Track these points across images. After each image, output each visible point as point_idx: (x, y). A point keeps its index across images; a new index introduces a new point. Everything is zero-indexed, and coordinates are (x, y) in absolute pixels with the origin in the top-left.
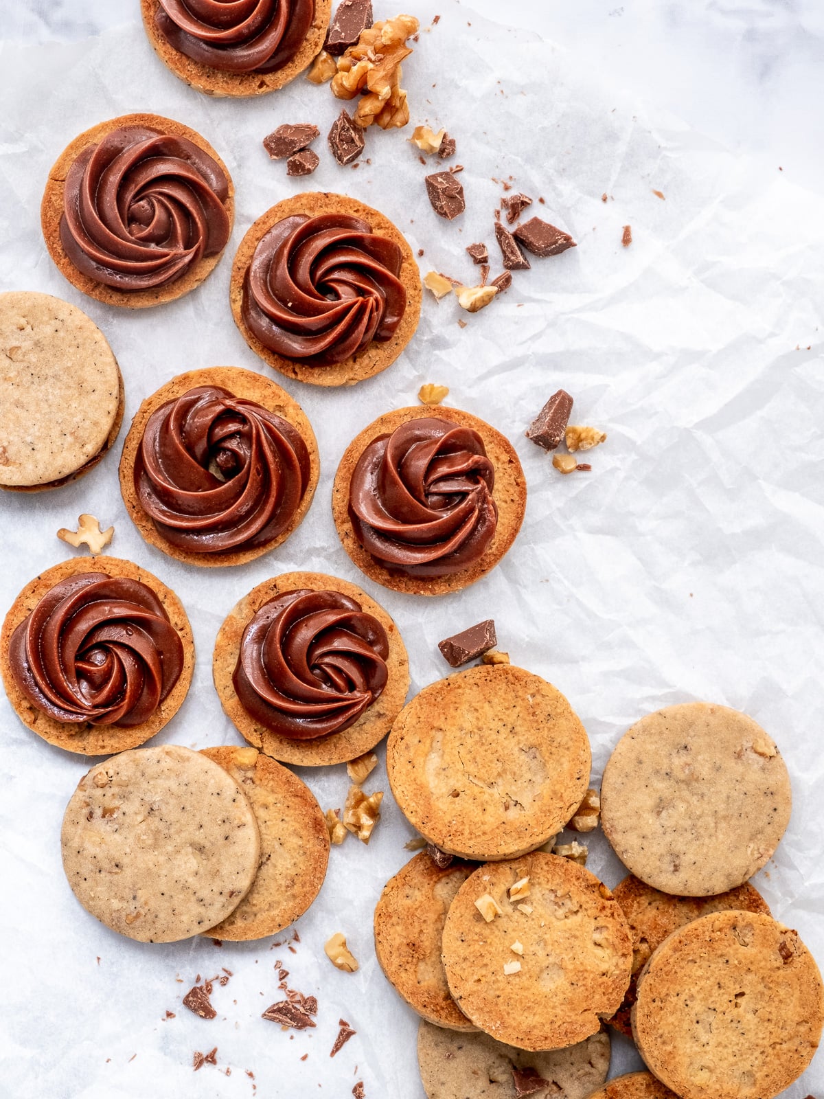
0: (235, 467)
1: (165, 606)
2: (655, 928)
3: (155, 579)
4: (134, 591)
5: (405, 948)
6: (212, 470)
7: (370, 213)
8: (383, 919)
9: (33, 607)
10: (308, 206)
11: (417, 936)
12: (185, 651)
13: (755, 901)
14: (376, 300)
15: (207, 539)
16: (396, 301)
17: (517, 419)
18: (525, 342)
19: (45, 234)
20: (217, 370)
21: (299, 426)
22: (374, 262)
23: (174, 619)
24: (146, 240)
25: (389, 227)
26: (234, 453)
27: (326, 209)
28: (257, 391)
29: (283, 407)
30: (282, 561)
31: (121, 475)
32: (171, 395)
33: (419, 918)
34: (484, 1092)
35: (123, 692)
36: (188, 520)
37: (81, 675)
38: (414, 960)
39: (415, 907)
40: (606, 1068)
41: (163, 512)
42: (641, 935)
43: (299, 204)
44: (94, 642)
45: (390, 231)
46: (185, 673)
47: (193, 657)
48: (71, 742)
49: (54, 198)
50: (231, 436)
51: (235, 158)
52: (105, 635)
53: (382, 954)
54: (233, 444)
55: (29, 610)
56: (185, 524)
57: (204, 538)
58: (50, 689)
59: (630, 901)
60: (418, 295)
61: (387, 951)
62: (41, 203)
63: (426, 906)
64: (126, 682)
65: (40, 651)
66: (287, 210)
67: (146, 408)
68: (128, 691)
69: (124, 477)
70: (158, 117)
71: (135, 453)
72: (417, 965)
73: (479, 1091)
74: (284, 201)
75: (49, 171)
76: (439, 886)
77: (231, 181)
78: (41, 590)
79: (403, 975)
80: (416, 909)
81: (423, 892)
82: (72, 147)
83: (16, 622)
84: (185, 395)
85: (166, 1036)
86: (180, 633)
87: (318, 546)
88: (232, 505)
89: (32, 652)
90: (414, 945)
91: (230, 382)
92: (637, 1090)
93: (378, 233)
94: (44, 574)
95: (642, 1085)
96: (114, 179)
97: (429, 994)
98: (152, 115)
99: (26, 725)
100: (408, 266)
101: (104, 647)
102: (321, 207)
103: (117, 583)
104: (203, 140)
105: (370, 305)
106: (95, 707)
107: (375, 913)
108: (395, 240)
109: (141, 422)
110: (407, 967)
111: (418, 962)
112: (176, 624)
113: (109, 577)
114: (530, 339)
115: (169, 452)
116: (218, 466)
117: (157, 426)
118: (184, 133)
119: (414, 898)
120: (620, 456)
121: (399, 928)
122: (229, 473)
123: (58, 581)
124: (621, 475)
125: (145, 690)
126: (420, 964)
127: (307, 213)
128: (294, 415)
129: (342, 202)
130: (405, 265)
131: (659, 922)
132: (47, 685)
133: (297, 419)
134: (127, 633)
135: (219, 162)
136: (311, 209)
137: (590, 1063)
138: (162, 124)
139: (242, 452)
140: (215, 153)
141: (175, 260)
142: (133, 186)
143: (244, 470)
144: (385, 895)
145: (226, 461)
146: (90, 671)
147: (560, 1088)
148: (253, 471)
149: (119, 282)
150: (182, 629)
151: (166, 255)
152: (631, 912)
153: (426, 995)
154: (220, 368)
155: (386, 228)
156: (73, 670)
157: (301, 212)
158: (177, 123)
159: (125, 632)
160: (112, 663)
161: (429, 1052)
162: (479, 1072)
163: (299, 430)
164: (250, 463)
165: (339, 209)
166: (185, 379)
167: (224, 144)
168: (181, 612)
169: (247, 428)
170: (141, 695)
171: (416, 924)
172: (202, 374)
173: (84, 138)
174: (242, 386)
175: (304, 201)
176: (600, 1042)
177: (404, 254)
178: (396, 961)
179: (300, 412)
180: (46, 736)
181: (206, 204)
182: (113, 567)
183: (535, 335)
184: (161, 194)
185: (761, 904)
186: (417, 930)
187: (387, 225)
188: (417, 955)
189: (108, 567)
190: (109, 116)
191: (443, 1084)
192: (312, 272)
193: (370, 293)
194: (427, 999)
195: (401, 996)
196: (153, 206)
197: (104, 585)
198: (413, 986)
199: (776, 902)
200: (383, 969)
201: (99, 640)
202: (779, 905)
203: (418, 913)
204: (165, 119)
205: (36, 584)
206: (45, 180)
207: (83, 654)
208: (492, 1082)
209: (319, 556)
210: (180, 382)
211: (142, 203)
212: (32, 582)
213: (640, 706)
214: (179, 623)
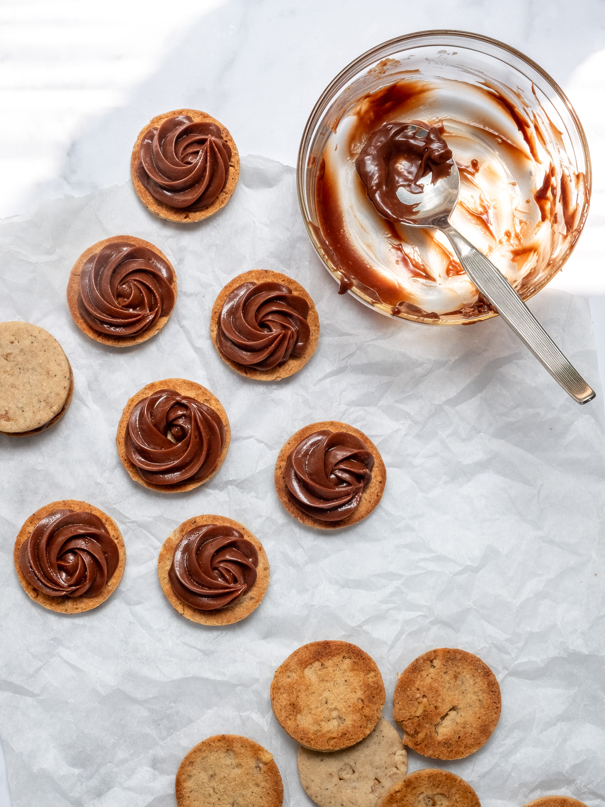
0: (182, 436)
1: (106, 526)
2: (431, 689)
3: (100, 511)
4: (88, 518)
5: (289, 707)
6: (169, 437)
7: (291, 282)
8: (276, 690)
9: (31, 531)
10: (256, 277)
11: (295, 699)
12: (120, 551)
13: (487, 672)
14: (292, 332)
15: (168, 477)
16: (304, 333)
17: (342, 403)
18: (346, 358)
19: (69, 306)
20: (170, 381)
21: (218, 411)
22: (292, 311)
23: (112, 533)
24: (128, 307)
25: (302, 290)
26: (182, 428)
27: (266, 279)
28: (194, 391)
29: (208, 400)
30: (210, 489)
31: (118, 442)
32: (144, 395)
33: (296, 689)
34: (336, 785)
35: (85, 577)
36: (156, 466)
37: (61, 568)
38: (295, 713)
39: (293, 683)
40: (406, 770)
41: (142, 462)
42: (423, 694)
43: (250, 276)
44: (67, 549)
45: (302, 293)
46: (120, 564)
47: (124, 554)
48: (58, 607)
49: (74, 285)
50: (180, 417)
51: (176, 259)
52: (72, 545)
53: (276, 711)
54: (181, 422)
55: (30, 533)
56: (155, 469)
57: (166, 476)
58: (44, 578)
59: (416, 674)
60: (317, 329)
61: (279, 709)
62: (66, 288)
63: (300, 682)
64: (86, 571)
65: (37, 556)
66: (243, 279)
67: (130, 403)
68: (88, 576)
69: (119, 443)
70: (132, 237)
71: (125, 429)
72: (296, 716)
73: (333, 785)
74: (242, 274)
75: (71, 270)
76: (306, 670)
77: (174, 272)
78: (35, 521)
79: (288, 722)
80: (294, 684)
81: (298, 674)
82: (83, 256)
83: (23, 541)
84: (152, 395)
85: (154, 759)
86: (116, 541)
87: (231, 479)
88: (182, 456)
89: (32, 557)
90: (294, 704)
91: (178, 387)
92: (423, 780)
93: (295, 293)
94: (37, 512)
95: (426, 777)
96: (108, 272)
97: (304, 732)
98: (128, 236)
99: (32, 599)
100: (312, 313)
101: (73, 551)
102: (263, 278)
103: (78, 514)
104: (158, 249)
105: (289, 336)
106: (70, 586)
107: (271, 687)
108: (305, 298)
109: (128, 412)
110: (291, 717)
111: (296, 714)
112: (114, 536)
113: (73, 511)
114: (347, 357)
115: (145, 427)
116: (173, 435)
117: (138, 413)
118: (147, 246)
119: (292, 678)
120: (401, 422)
121: (285, 695)
122: (178, 439)
123: (45, 516)
124: (403, 433)
125: (98, 575)
126: (298, 715)
127: (255, 281)
128: (215, 405)
129: (275, 275)
130: (310, 312)
131: (433, 686)
132: (42, 575)
133: (217, 407)
134: (85, 543)
135: (167, 262)
136: (258, 279)
137: (396, 767)
138: (134, 241)
139: (186, 427)
140: (165, 257)
141: (144, 318)
142: (119, 276)
143: (188, 437)
144: (276, 677)
145: (177, 432)
146: (66, 566)
147: (380, 782)
148: (193, 437)
149: (113, 332)
150: (117, 539)
151: (139, 315)
152: (417, 680)
153: (302, 733)
154: (172, 379)
155: (300, 291)
156: (56, 565)
157: (252, 281)
158: (143, 240)
159: (84, 543)
160: (78, 560)
161: (305, 763)
162: (333, 774)
163: (218, 413)
164: (191, 432)
165: (273, 279)
166: (152, 386)
167: (170, 252)
168: (116, 529)
169: (189, 412)
170: (96, 578)
171: (294, 692)
172: (162, 383)
173: (89, 250)
174: (185, 389)
175: (253, 274)
176: (401, 755)
177: (310, 306)
178: (284, 714)
179: (218, 403)
180: (44, 604)
181: (161, 286)
182: (76, 506)
183: (350, 355)
184: (135, 280)
185: (491, 674)
186: (295, 696)
187: (300, 289)
188: (295, 710)
189: (72, 506)
190: (104, 237)
191: (312, 781)
192: (256, 316)
193: (289, 329)
194: (303, 735)
195: (289, 734)
196: (131, 287)
197: (70, 516)
198: (295, 728)
199: (499, 673)
200: (277, 719)
201: (69, 548)
202: (500, 675)
203: (295, 686)
204: (136, 238)
205: (32, 518)
206: (69, 275)
207: (62, 556)
208: (340, 779)
209: (232, 485)
210: (149, 388)
211: (124, 286)
212: (30, 517)
213: (418, 564)
214: (115, 535)
